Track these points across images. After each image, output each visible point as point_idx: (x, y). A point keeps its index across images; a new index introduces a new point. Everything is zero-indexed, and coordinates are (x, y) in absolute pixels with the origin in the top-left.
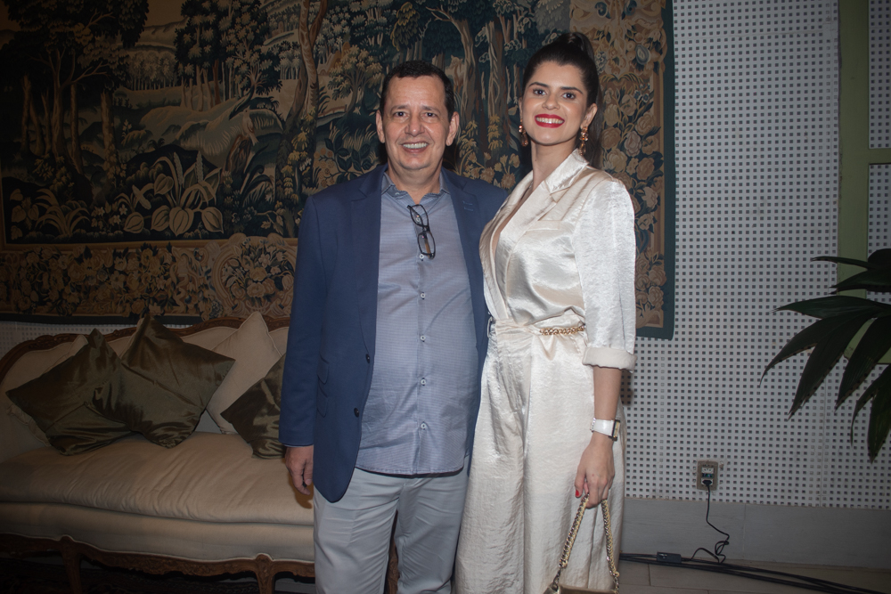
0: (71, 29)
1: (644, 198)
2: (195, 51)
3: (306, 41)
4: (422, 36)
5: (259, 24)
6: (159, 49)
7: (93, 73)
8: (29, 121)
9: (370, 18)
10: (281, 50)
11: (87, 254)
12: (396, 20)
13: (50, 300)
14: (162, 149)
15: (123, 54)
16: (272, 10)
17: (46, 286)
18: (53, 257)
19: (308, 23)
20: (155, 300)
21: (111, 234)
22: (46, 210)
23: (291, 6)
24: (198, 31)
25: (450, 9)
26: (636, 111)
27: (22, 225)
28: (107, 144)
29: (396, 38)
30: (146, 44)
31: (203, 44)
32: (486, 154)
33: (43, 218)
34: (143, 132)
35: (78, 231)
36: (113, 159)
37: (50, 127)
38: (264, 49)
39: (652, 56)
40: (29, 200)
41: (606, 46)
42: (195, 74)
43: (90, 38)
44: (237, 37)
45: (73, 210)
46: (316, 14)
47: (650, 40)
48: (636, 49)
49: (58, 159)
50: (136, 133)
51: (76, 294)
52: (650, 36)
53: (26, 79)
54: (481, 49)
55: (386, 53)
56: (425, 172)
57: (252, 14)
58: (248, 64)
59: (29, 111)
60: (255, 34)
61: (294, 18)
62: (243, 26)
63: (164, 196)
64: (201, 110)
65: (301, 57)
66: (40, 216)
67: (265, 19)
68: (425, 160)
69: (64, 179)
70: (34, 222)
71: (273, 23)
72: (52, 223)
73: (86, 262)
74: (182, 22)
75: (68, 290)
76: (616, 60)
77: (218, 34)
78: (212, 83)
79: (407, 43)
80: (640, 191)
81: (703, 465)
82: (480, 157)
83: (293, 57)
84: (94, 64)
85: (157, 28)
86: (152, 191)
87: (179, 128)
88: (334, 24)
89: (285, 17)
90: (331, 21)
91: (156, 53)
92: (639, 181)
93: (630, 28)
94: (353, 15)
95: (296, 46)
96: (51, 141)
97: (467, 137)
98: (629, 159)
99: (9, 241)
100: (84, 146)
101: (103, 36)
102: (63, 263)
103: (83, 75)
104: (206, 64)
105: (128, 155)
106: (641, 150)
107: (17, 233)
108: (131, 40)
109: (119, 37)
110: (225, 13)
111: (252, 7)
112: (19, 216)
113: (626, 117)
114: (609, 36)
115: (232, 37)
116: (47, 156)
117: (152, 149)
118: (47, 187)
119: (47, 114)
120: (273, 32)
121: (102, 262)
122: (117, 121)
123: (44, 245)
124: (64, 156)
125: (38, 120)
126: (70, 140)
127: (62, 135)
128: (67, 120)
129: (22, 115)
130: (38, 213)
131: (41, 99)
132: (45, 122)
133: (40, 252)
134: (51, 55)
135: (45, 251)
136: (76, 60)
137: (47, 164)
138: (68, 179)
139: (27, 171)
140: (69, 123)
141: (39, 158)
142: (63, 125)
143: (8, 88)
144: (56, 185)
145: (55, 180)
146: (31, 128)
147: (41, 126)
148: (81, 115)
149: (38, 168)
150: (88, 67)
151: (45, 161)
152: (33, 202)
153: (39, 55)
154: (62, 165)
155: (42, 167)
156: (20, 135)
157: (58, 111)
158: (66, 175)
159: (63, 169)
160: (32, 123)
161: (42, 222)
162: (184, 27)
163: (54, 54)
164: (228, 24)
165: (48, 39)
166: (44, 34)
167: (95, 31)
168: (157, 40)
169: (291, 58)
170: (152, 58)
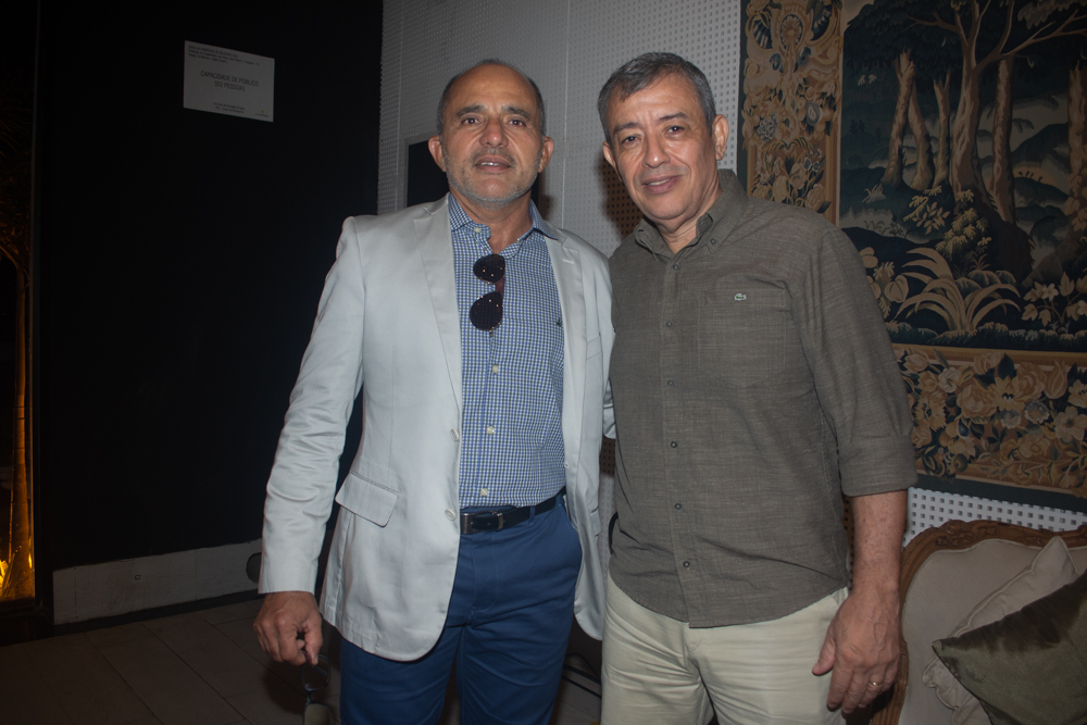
7: (1057, 33)
8: (906, 130)
11: (1006, 369)
18: (928, 369)
21: (1068, 336)
22: (925, 285)
28: (1076, 164)
33: (917, 300)
35: (988, 325)
37: (948, 139)
40: (889, 268)
45: (983, 285)
49: (960, 195)
51: (969, 439)
53: (904, 59)
59: (906, 113)
66: (909, 296)
69: (969, 230)
70: (895, 305)
72: (934, 308)
73: (1000, 385)
75: (953, 430)
84: (1057, 17)
96: (948, 163)
100: (1020, 170)
102: (949, 381)
103: (1030, 41)
116: (936, 190)
118: (932, 245)
119: (942, 116)
121: (1040, 387)
123: (913, 347)
124: (975, 190)
125: (923, 128)
126: (990, 160)
127: (972, 151)
128: (986, 124)
129: (892, 121)
130: (906, 291)
131: (933, 92)
132: (937, 131)
133: (903, 359)
134: (960, 12)
135: (912, 357)
136: (1015, 15)
137: (934, 205)
138: (978, 231)
139: (891, 216)
140: (990, 129)
141: (921, 194)
142: (977, 133)
143: (867, 79)
144: (952, 241)
145: (950, 233)
146: (909, 142)
147: (928, 138)
148: (1016, 114)
149: (917, 212)
150: (1042, 25)
151: (932, 199)
152: (898, 271)
153: (935, 14)
154: (969, 205)
155: (925, 210)
156: (885, 155)
157: (969, 109)
158: (974, 224)
159: (970, 214)
160: (911, 133)
161: (913, 306)
163: (966, 9)
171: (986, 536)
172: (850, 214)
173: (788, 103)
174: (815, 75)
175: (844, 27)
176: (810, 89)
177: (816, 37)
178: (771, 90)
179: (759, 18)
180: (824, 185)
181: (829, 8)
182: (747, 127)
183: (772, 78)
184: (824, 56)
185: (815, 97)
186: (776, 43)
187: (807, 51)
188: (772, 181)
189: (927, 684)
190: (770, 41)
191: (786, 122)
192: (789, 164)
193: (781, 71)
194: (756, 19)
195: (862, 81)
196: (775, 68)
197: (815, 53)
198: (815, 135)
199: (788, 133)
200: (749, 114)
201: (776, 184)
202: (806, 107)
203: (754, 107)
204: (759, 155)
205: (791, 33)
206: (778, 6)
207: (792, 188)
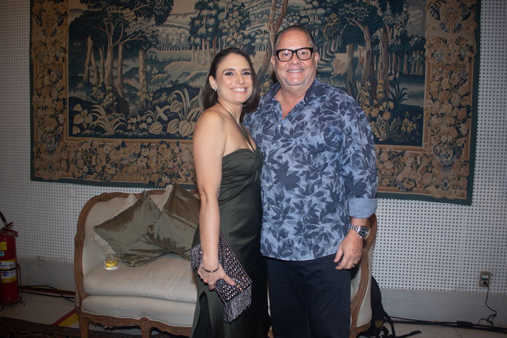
0: (122, 12)
1: (460, 129)
2: (202, 30)
3: (272, 30)
4: (342, 33)
5: (244, 18)
6: (179, 27)
7: (135, 38)
8: (90, 64)
9: (311, 20)
10: (256, 34)
11: (123, 145)
12: (326, 22)
13: (96, 172)
14: (176, 86)
15: (155, 28)
16: (252, 11)
17: (94, 163)
18: (100, 146)
19: (274, 20)
20: (166, 174)
21: (140, 134)
22: (97, 118)
23: (264, 9)
24: (205, 19)
25: (358, 19)
26: (459, 82)
27: (80, 126)
28: (141, 81)
29: (326, 33)
30: (171, 24)
31: (207, 27)
32: (375, 101)
33: (95, 122)
34: (165, 75)
35: (118, 131)
36: (145, 90)
37: (104, 68)
38: (246, 33)
39: (468, 54)
40: (86, 111)
41: (444, 47)
42: (201, 44)
43: (134, 18)
44: (229, 24)
45: (116, 118)
46: (279, 15)
47: (468, 45)
48: (460, 50)
49: (108, 88)
50: (161, 75)
51: (114, 168)
52: (468, 43)
53: (89, 39)
54: (375, 43)
55: (320, 40)
57: (240, 12)
58: (236, 40)
59: (90, 58)
60: (241, 23)
61: (265, 16)
62: (233, 18)
63: (176, 114)
64: (204, 65)
65: (268, 39)
66: (93, 121)
67: (247, 15)
69: (111, 100)
70: (88, 125)
71: (252, 18)
72: (101, 125)
73: (122, 150)
74: (195, 13)
75: (109, 166)
76: (449, 55)
77: (218, 22)
78: (212, 50)
79: (332, 36)
80: (458, 125)
81: (483, 273)
82: (371, 102)
83: (264, 39)
84: (136, 33)
85: (178, 15)
86: (169, 110)
87: (189, 74)
88: (290, 22)
89: (260, 15)
90: (288, 20)
91: (177, 30)
92: (458, 120)
93: (458, 38)
94: (302, 18)
95: (266, 32)
96: (104, 77)
97: (364, 91)
98: (454, 108)
99: (71, 134)
100: (125, 81)
101: (143, 18)
102: (107, 150)
103: (128, 39)
104: (209, 39)
105: (154, 88)
106: (460, 103)
107: (76, 130)
108: (160, 21)
109: (153, 18)
110: (223, 10)
111: (240, 8)
112: (78, 120)
113: (453, 85)
114: (446, 41)
115: (226, 25)
116: (100, 85)
117: (171, 86)
118: (99, 104)
119: (102, 61)
120: (252, 23)
121: (133, 150)
122: (149, 68)
123: (95, 138)
124: (112, 86)
125: (96, 64)
126: (117, 77)
127: (111, 73)
128: (115, 65)
129: (85, 60)
130: (92, 119)
131: (99, 52)
132: (100, 65)
133: (92, 143)
134: (107, 26)
135: (95, 142)
136: (124, 30)
137: (100, 90)
138: (113, 100)
139: (86, 93)
140: (117, 67)
141: (95, 86)
142: (113, 68)
143: (77, 44)
144: (106, 103)
145: (105, 100)
146: (91, 68)
147: (97, 67)
148: (125, 62)
149: (94, 92)
150: (131, 35)
151: (99, 88)
152: (89, 112)
153: (100, 25)
154: (111, 91)
155: (97, 92)
156: (83, 72)
157: (110, 59)
158: (112, 98)
159: (111, 94)
160: (92, 65)
161: (94, 125)
162: (195, 16)
163: (109, 25)
164: (224, 17)
165: (106, 16)
166: (104, 13)
167: (138, 14)
168: (178, 22)
169: (262, 39)
170: (174, 33)
171: (115, 197)
172: (72, 92)
173: (49, 49)
174: (59, 40)
175: (69, 24)
176: (57, 44)
177: (59, 25)
178: (42, 43)
179: (37, 14)
180: (63, 80)
181: (64, 15)
182: (33, 56)
183: (43, 38)
184: (62, 33)
185: (59, 48)
186: (44, 24)
187: (56, 30)
188: (43, 77)
189: (93, 241)
190: (42, 24)
191: (48, 56)
192: (50, 72)
193: (46, 36)
194: (36, 14)
195: (75, 44)
196: (44, 34)
197: (58, 31)
198: (59, 62)
199: (49, 60)
200: (34, 50)
201: (45, 78)
202: (56, 51)
203: (36, 48)
204: (38, 67)
205: (50, 22)
206: (45, 11)
207: (51, 81)
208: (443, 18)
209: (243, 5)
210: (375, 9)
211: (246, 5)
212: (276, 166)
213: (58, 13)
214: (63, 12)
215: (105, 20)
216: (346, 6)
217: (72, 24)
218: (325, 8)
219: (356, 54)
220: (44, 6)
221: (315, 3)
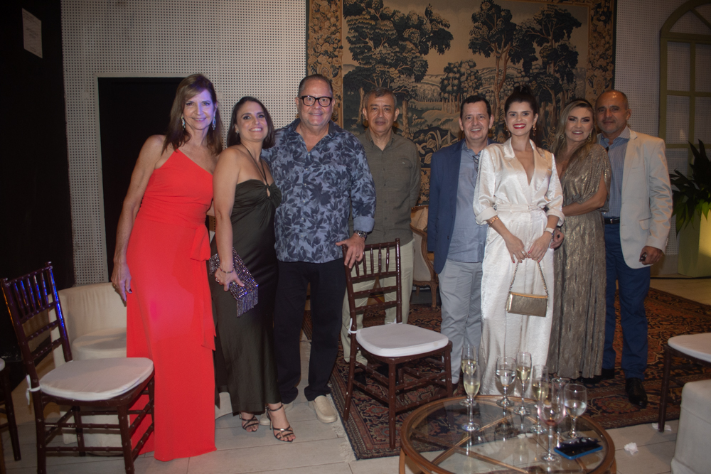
0: (388, 70)
2: (449, 88)
3: (496, 90)
5: (478, 81)
6: (433, 85)
7: (400, 91)
10: (487, 93)
14: (431, 128)
15: (414, 84)
16: (483, 76)
20: (424, 194)
23: (491, 76)
24: (451, 80)
25: (548, 86)
28: (404, 124)
30: (426, 82)
31: (453, 86)
34: (423, 120)
36: (407, 131)
42: (449, 98)
43: (398, 75)
46: (501, 80)
50: (420, 120)
53: (361, 90)
54: (558, 101)
56: (480, 140)
57: (475, 76)
60: (476, 85)
61: (492, 81)
62: (471, 81)
63: (431, 149)
64: (451, 113)
65: (494, 96)
67: (480, 79)
68: (480, 135)
71: (483, 81)
74: (444, 75)
77: (460, 83)
78: (457, 101)
84: (400, 87)
85: (432, 76)
86: (426, 146)
87: (440, 120)
89: (489, 80)
90: (506, 84)
91: (431, 86)
94: (515, 83)
95: (492, 91)
101: (405, 76)
104: (454, 94)
105: (415, 130)
108: (419, 79)
109: (413, 77)
110: (464, 74)
111: (475, 74)
115: (466, 85)
117: (427, 128)
120: (484, 85)
122: (410, 114)
136: (390, 84)
143: (351, 93)
153: (370, 79)
156: (357, 116)
162: (445, 77)
163: (377, 80)
164: (465, 79)
165: (375, 73)
166: (373, 70)
167: (400, 72)
168: (431, 81)
169: (491, 96)
170: (429, 89)
175: (343, 76)
177: (334, 77)
179: (313, 65)
181: (338, 69)
184: (337, 83)
194: (311, 65)
195: (349, 93)
206: (320, 64)
208: (595, 87)
209: (477, 72)
210: (558, 79)
211: (479, 72)
212: (311, 187)
213: (332, 66)
214: (337, 66)
215: (374, 75)
216: (541, 76)
217: (346, 77)
218: (529, 77)
219: (547, 109)
220: (320, 59)
221: (523, 73)
